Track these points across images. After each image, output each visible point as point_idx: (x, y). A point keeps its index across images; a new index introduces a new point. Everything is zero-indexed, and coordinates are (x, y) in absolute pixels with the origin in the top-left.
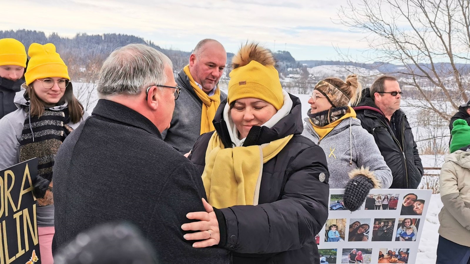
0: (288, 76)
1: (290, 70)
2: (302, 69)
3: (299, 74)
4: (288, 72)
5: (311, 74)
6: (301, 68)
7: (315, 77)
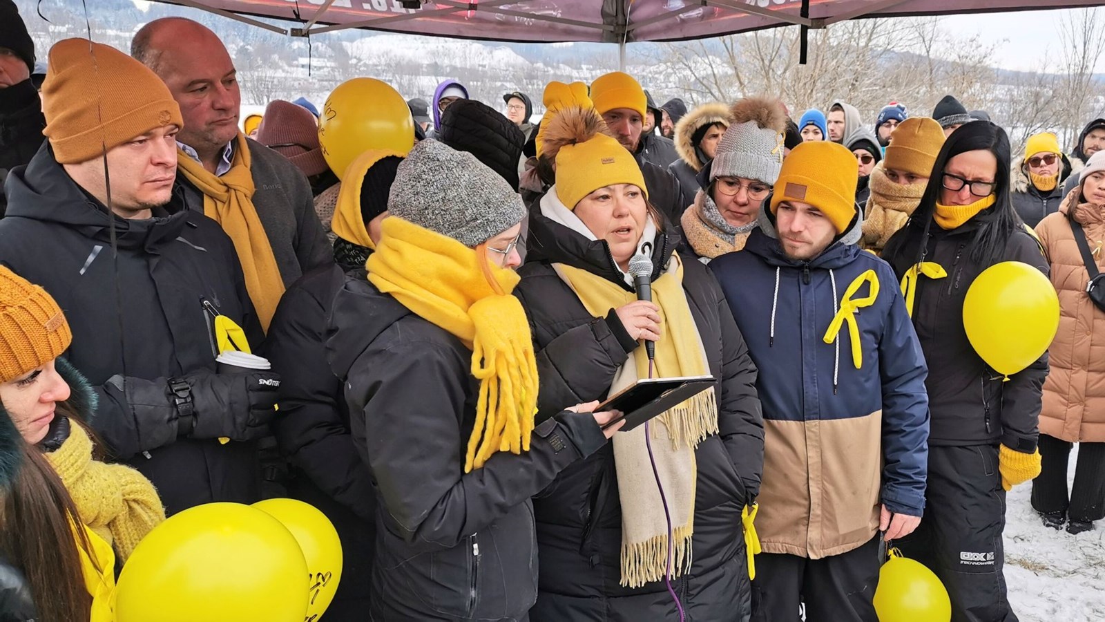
0: (295, 62)
1: (299, 48)
2: (330, 43)
3: (325, 57)
4: (294, 51)
5: (355, 57)
6: (327, 42)
7: (365, 65)
